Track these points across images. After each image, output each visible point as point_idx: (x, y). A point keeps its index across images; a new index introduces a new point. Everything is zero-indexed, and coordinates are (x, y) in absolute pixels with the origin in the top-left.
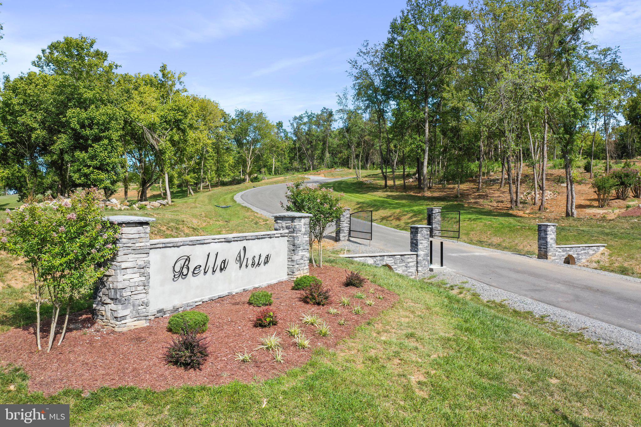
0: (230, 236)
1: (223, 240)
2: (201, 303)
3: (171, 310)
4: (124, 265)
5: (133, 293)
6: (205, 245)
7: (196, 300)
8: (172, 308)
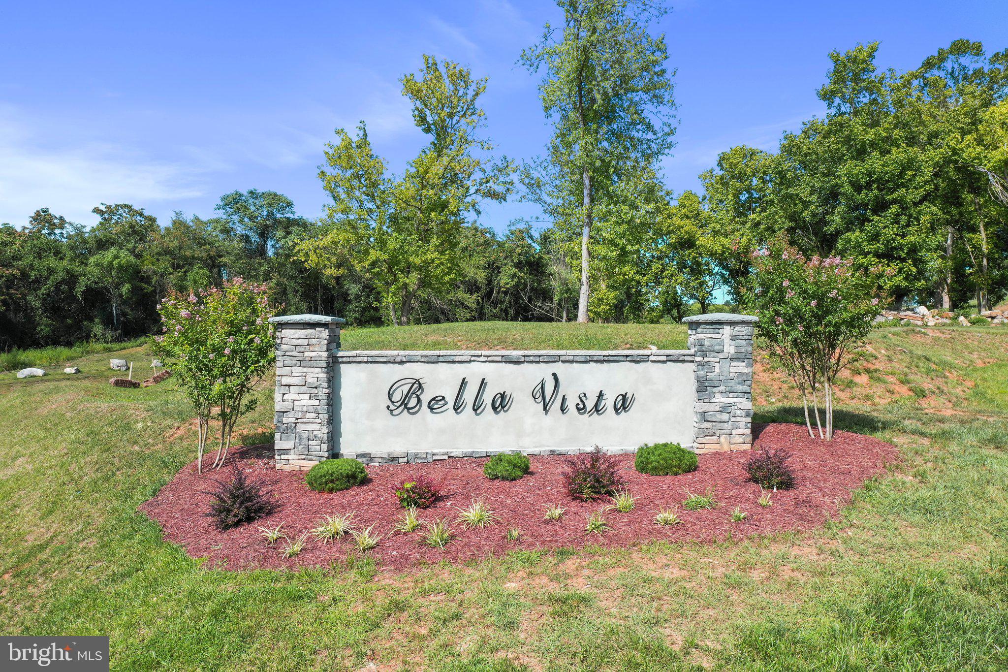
0: (515, 353)
1: (500, 359)
2: (446, 457)
3: (384, 458)
4: (285, 381)
5: (299, 421)
6: (457, 364)
7: (436, 451)
8: (386, 456)
